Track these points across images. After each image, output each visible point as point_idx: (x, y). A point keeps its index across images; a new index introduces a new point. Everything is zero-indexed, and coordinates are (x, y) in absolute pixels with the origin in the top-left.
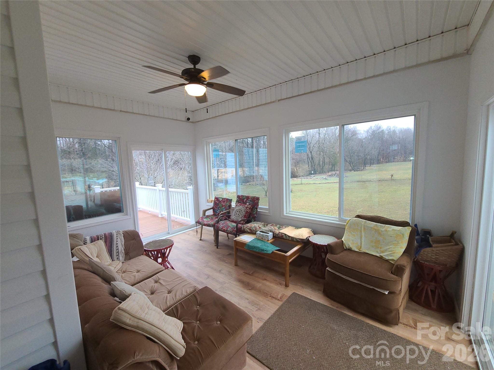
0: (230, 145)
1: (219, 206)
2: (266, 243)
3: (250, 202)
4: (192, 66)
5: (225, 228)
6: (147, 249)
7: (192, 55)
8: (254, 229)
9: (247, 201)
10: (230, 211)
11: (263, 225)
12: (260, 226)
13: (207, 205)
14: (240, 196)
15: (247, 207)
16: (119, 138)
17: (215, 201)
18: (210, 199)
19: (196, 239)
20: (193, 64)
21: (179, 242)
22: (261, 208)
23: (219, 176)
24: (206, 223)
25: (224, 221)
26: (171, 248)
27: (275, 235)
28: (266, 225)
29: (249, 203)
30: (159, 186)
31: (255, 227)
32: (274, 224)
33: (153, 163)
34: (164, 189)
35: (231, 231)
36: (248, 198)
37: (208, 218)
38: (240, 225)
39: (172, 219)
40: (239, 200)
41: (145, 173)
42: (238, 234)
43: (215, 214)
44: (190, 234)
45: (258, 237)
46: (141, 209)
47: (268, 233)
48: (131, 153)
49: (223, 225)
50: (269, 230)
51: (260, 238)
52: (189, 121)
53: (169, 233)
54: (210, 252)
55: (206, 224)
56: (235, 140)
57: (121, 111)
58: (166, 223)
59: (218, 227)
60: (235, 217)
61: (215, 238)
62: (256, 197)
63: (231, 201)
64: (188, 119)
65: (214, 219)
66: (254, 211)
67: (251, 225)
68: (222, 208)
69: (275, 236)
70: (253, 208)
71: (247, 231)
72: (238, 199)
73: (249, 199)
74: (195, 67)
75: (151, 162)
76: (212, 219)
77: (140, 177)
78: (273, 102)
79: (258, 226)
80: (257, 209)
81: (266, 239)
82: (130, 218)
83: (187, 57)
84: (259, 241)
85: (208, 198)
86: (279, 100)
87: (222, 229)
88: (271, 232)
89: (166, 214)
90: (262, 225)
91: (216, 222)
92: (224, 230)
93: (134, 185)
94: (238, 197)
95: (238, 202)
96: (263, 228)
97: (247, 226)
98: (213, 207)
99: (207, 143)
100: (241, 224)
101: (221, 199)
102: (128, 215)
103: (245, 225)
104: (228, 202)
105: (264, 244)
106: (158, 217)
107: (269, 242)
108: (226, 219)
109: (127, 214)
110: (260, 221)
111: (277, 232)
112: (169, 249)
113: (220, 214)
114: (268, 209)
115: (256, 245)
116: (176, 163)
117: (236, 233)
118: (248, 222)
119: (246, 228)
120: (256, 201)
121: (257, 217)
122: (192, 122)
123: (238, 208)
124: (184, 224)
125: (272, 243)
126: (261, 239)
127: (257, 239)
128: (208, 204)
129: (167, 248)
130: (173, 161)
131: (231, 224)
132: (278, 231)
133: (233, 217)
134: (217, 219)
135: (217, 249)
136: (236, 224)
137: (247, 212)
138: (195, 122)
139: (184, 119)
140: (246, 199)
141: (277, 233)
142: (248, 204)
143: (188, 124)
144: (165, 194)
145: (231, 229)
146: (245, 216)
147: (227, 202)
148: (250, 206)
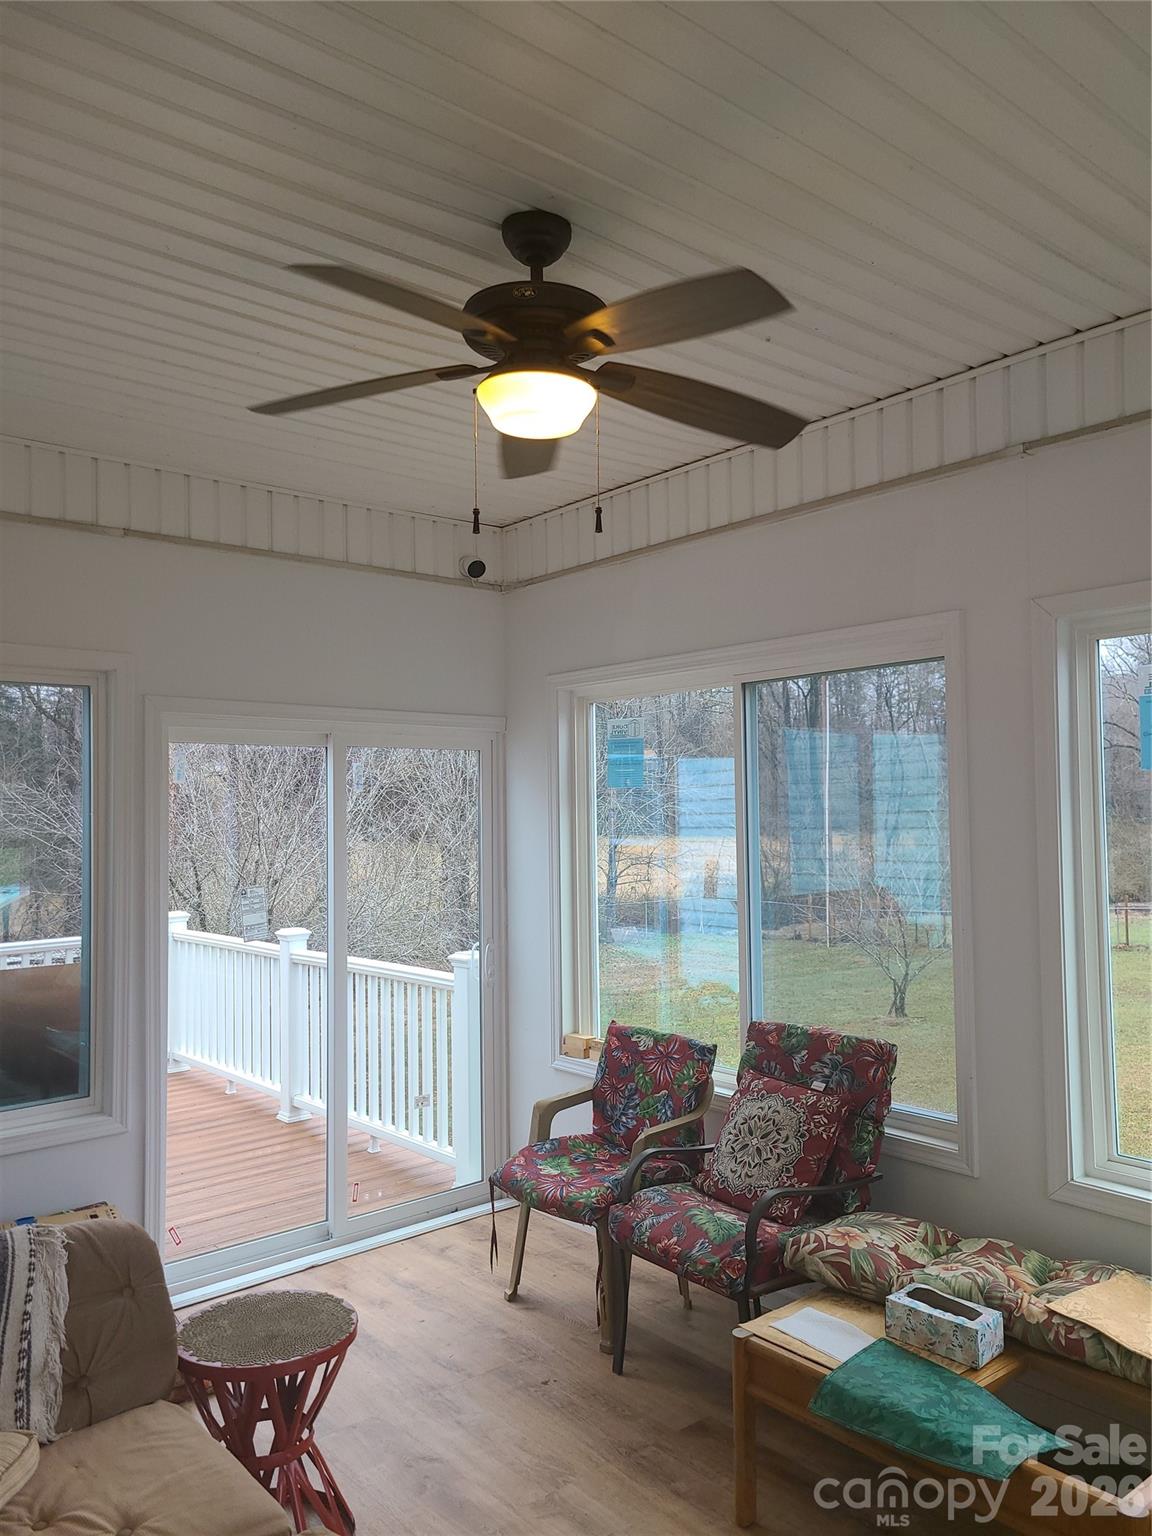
0: (682, 709)
1: (633, 1085)
2: (961, 1389)
3: (835, 1078)
4: (522, 274)
5: (675, 1239)
6: (194, 1359)
7: (527, 208)
8: (869, 1268)
9: (813, 1068)
10: (700, 1123)
11: (925, 1241)
12: (911, 1250)
13: (556, 1070)
14: (770, 1032)
15: (813, 1109)
16: (106, 672)
17: (607, 1052)
18: (576, 1032)
19: (487, 1292)
20: (526, 262)
21: (383, 1304)
22: (909, 1121)
23: (619, 881)
24: (550, 1190)
25: (663, 1189)
26: (333, 1361)
27: (1018, 1329)
28: (943, 1242)
29: (826, 1079)
30: (295, 940)
31: (872, 1251)
32: (1005, 1244)
33: (272, 807)
34: (320, 957)
35: (713, 1265)
36: (818, 1042)
37: (566, 1160)
38: (771, 1229)
39: (350, 1140)
40: (760, 1058)
41: (223, 854)
42: (755, 1289)
43: (609, 1135)
44: (450, 1253)
45: (896, 1333)
46: (185, 1067)
47: (973, 1315)
48: (162, 757)
49: (661, 1219)
50: (975, 1291)
51: (912, 1340)
52: (480, 579)
53: (328, 1236)
54: (574, 1398)
55: (554, 1196)
56: (744, 685)
57: (127, 532)
58: (319, 1160)
59: (627, 1229)
60: (733, 1165)
61: (603, 1299)
62: (870, 1042)
63: (708, 1053)
64: (477, 569)
65: (599, 1166)
66: (861, 1139)
67: (844, 1235)
68: (651, 1101)
69: (1021, 1339)
70: (852, 1113)
71: (819, 1274)
72: (757, 1051)
73: (828, 1055)
74: (537, 274)
75: (259, 798)
76: (586, 1166)
77: (196, 875)
78: (993, 456)
79: (895, 1249)
80: (878, 1121)
81: (959, 1356)
82: (124, 1130)
83: (496, 225)
84: (908, 1370)
85: (567, 1029)
86: (1028, 446)
87: (652, 1241)
88: (989, 1302)
89: (320, 1104)
90: (918, 1244)
91: (616, 1193)
92: (666, 1251)
93: (162, 925)
94: (756, 1032)
95: (752, 1065)
96: (932, 1270)
97: (817, 1239)
98: (596, 1087)
99: (575, 700)
100: (774, 1220)
101: (645, 1043)
102: (111, 1115)
103: (804, 1236)
104: (689, 1062)
105: (946, 1393)
106: (272, 1118)
107: (985, 1379)
108: (673, 1177)
109: (104, 1110)
110: (900, 1214)
111: (1035, 1308)
112: (321, 1369)
113: (642, 1136)
114: (959, 1130)
115: (893, 1397)
116: (391, 800)
117: (746, 1285)
118: (826, 1209)
119: (810, 1253)
120: (876, 1071)
121: (880, 1177)
122: (492, 586)
123: (751, 1108)
124: (416, 1177)
125: (999, 1390)
126: (924, 1354)
127: (889, 1348)
128: (563, 1063)
129: (309, 1366)
130: (373, 792)
131: (712, 1212)
132: (1042, 1302)
133: (724, 1167)
134: (621, 1172)
135: (616, 1376)
136: (747, 1215)
137: (812, 1143)
138: (508, 586)
139: (453, 568)
140: (804, 1052)
141: (1031, 1314)
142: (819, 1085)
143: (474, 597)
144: (321, 986)
145: (714, 1252)
146: (800, 1169)
147: (682, 1063)
148: (830, 1103)
